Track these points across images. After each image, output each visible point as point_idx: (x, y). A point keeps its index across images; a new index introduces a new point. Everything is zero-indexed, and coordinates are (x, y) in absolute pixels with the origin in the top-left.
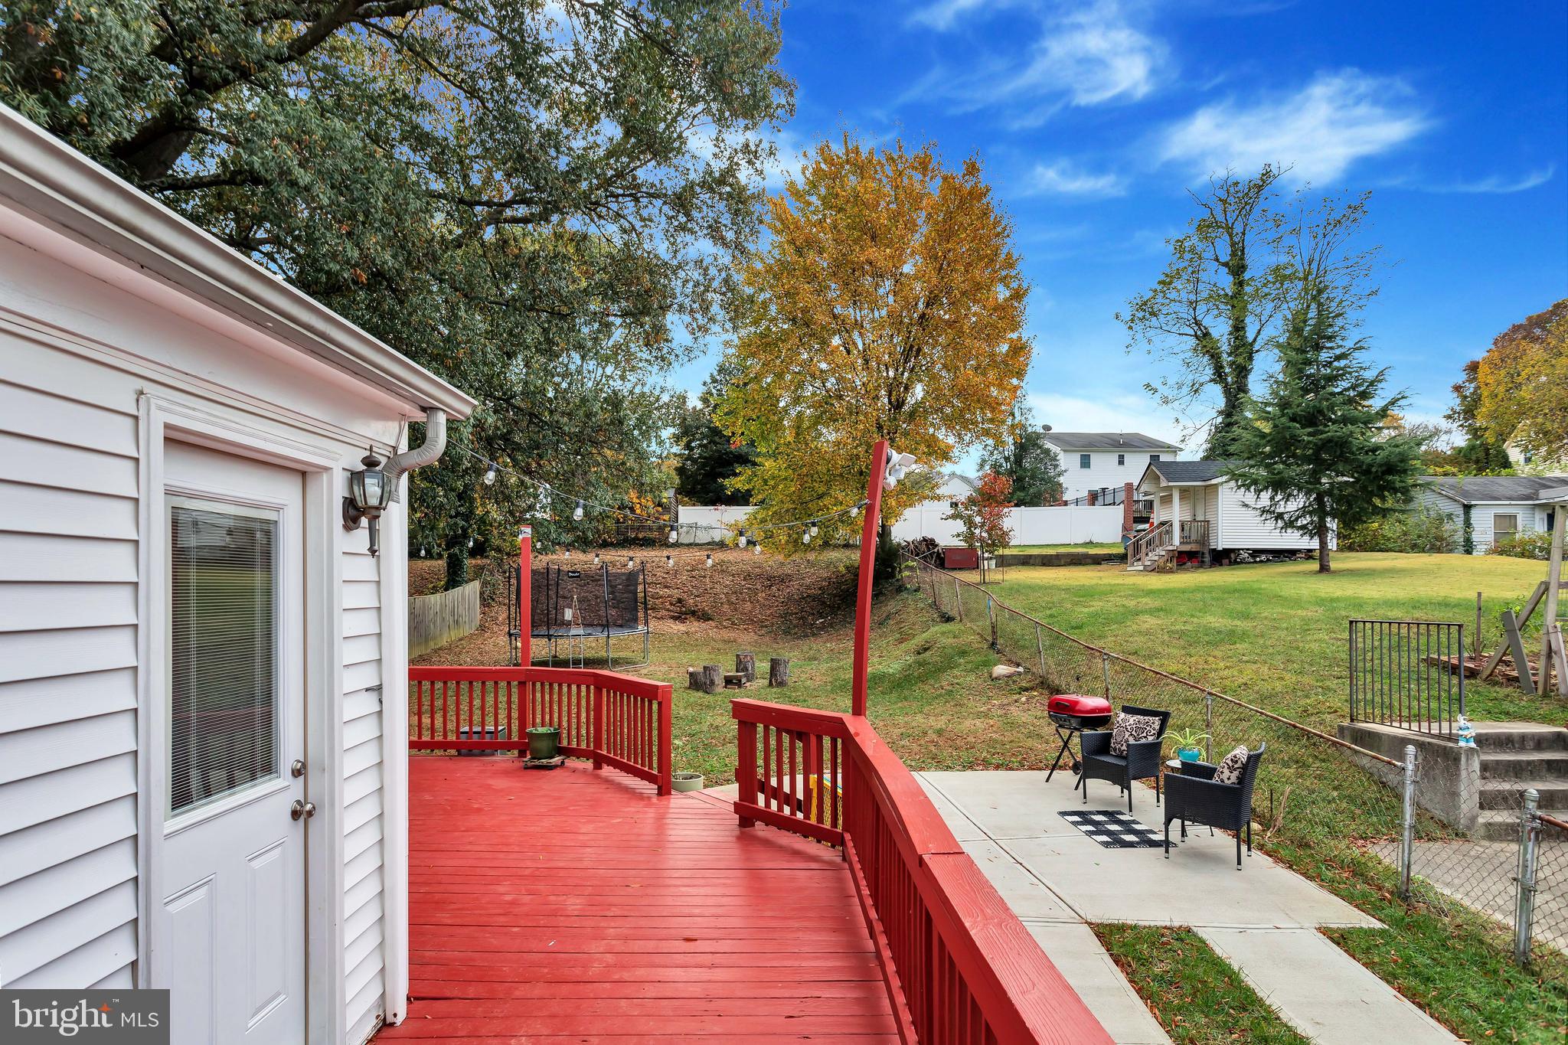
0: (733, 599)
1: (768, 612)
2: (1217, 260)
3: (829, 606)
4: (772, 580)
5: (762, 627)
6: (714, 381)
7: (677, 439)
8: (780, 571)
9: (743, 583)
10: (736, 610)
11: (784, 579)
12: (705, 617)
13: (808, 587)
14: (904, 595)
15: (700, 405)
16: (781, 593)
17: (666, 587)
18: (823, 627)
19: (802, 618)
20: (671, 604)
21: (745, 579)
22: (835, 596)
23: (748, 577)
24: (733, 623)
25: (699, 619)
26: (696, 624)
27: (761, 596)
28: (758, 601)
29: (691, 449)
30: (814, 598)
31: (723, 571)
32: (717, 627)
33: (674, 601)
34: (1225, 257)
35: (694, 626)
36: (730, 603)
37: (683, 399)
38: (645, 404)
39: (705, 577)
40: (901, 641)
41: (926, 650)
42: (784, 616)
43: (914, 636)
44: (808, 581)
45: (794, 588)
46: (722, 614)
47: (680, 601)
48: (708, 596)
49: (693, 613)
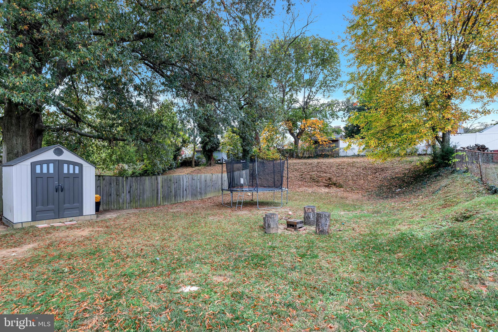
0: (355, 178)
1: (372, 185)
3: (407, 183)
4: (376, 170)
5: (367, 192)
8: (382, 166)
9: (362, 171)
10: (355, 183)
11: (383, 170)
12: (340, 186)
13: (397, 173)
14: (455, 175)
16: (380, 176)
17: (325, 173)
19: (390, 188)
20: (326, 180)
21: (363, 169)
22: (411, 177)
23: (365, 169)
24: (352, 190)
25: (337, 187)
26: (335, 189)
27: (370, 177)
28: (367, 180)
30: (399, 179)
31: (353, 166)
32: (343, 191)
33: (327, 179)
35: (333, 190)
36: (353, 180)
39: (344, 169)
40: (445, 206)
41: (466, 218)
42: (380, 187)
43: (457, 203)
44: (397, 170)
45: (388, 174)
46: (348, 185)
47: (330, 179)
48: (343, 177)
49: (335, 184)
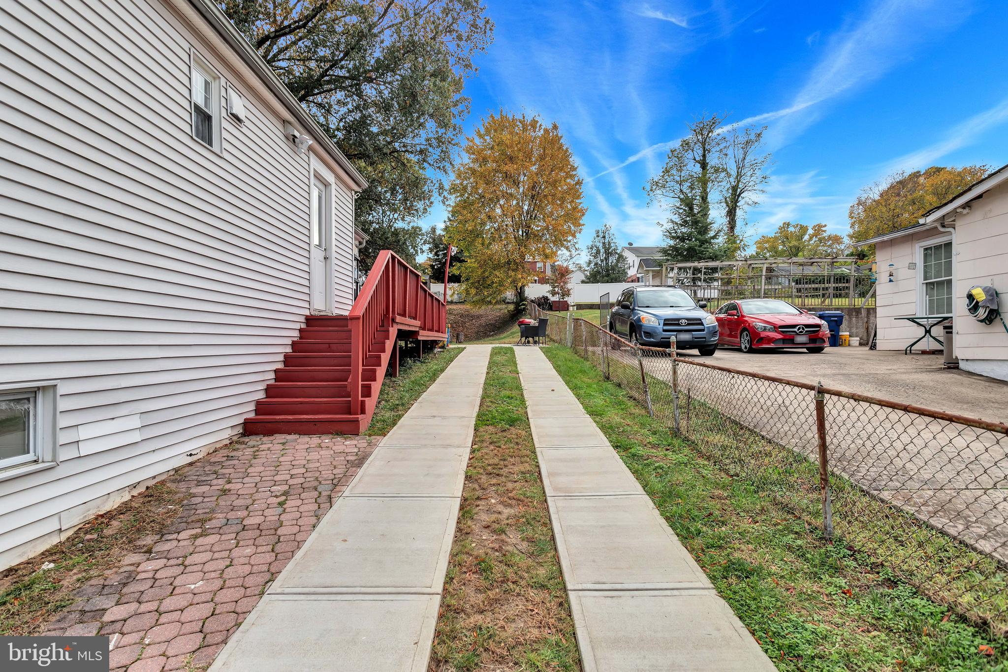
2: (695, 159)
3: (497, 327)
4: (473, 318)
6: (450, 220)
7: (431, 250)
8: (477, 314)
11: (479, 317)
13: (490, 320)
15: (443, 233)
16: (477, 323)
18: (492, 335)
23: (462, 316)
29: (438, 256)
30: (492, 325)
34: (698, 159)
37: (434, 230)
38: (415, 232)
45: (483, 321)
